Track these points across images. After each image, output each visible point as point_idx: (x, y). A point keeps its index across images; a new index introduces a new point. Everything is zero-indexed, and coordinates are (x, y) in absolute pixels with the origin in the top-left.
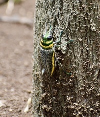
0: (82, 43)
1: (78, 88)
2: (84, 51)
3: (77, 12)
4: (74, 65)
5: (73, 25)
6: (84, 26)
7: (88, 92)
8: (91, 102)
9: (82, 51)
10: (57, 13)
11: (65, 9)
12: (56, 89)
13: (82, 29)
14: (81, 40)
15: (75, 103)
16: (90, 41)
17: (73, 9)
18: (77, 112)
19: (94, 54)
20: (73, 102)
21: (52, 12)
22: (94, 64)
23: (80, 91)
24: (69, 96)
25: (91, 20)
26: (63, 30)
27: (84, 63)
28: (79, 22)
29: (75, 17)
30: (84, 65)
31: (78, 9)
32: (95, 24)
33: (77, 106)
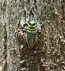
0: (49, 23)
1: (47, 53)
2: (50, 28)
3: (46, 4)
4: (45, 39)
5: (44, 13)
6: (51, 12)
7: (53, 54)
8: (54, 60)
9: (49, 29)
10: (32, 8)
11: (38, 4)
12: (33, 56)
13: (49, 15)
14: (48, 21)
15: (46, 63)
16: (54, 21)
17: (43, 3)
18: (47, 68)
19: (56, 29)
20: (44, 62)
21: (27, 7)
22: (56, 35)
23: (48, 54)
24: (42, 59)
25: (55, 8)
26: (37, 17)
27: (50, 36)
28: (48, 10)
29: (45, 7)
30: (51, 37)
31: (47, 2)
32: (56, 10)
33: (47, 64)
